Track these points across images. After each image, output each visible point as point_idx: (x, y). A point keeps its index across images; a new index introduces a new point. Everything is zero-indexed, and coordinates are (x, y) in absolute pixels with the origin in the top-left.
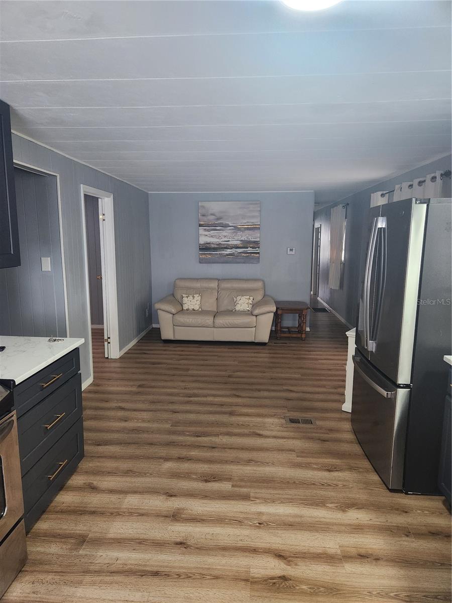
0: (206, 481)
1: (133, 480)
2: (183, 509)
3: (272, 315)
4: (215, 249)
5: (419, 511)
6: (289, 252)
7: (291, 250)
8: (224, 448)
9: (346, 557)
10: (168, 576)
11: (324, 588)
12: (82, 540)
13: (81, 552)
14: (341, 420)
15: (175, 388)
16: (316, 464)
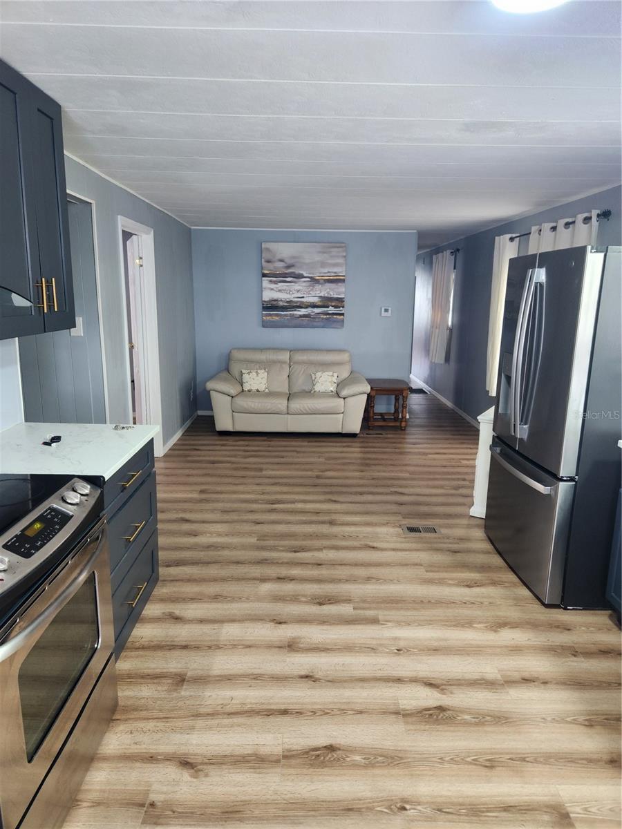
0: (320, 604)
1: (226, 606)
2: (299, 638)
3: (365, 397)
4: (284, 308)
5: (583, 628)
6: (383, 314)
7: (386, 310)
8: (333, 564)
9: (509, 682)
10: (301, 713)
11: (491, 716)
12: (180, 680)
13: (183, 693)
14: (469, 527)
15: (249, 493)
16: (452, 579)
